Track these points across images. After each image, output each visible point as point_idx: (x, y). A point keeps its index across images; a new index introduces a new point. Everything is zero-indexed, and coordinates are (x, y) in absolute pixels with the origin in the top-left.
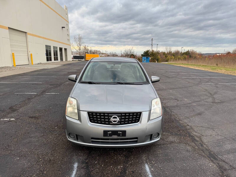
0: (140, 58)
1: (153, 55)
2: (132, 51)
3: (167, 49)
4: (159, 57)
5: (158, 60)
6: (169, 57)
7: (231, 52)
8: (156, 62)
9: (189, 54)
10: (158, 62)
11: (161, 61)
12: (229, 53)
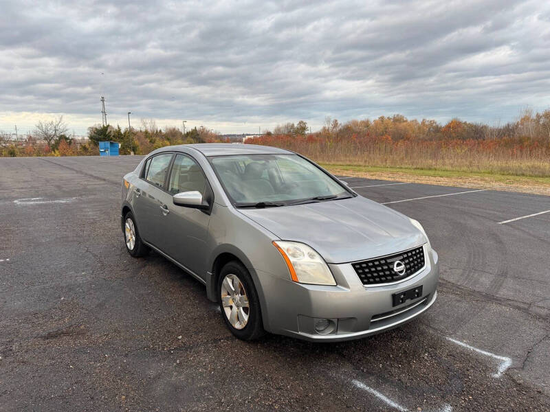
0: (87, 146)
1: (122, 138)
2: (61, 127)
3: (144, 124)
4: (137, 142)
5: (134, 150)
6: (158, 141)
7: (272, 131)
8: (132, 153)
9: (198, 135)
10: (135, 154)
11: (141, 151)
12: (269, 134)
